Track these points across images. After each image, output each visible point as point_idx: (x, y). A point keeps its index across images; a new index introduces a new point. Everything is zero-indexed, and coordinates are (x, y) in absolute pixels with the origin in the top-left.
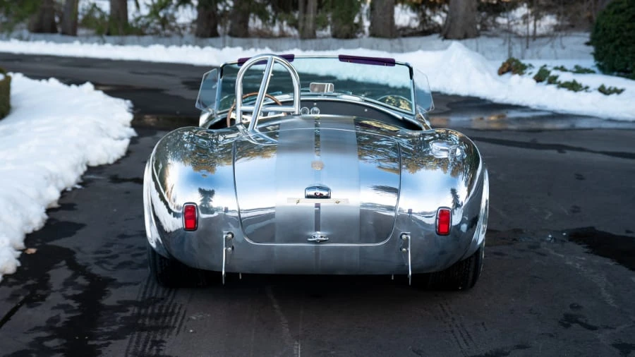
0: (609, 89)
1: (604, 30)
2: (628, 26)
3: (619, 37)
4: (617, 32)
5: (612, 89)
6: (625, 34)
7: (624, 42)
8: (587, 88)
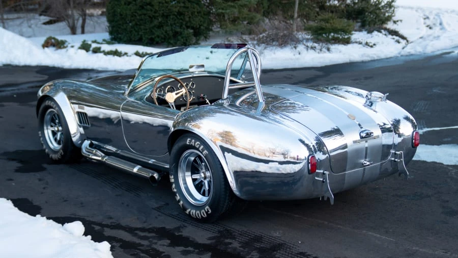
0: (143, 53)
1: (121, 15)
2: (140, 12)
3: (134, 20)
4: (132, 16)
5: (144, 53)
6: (138, 17)
7: (138, 23)
8: (126, 54)
